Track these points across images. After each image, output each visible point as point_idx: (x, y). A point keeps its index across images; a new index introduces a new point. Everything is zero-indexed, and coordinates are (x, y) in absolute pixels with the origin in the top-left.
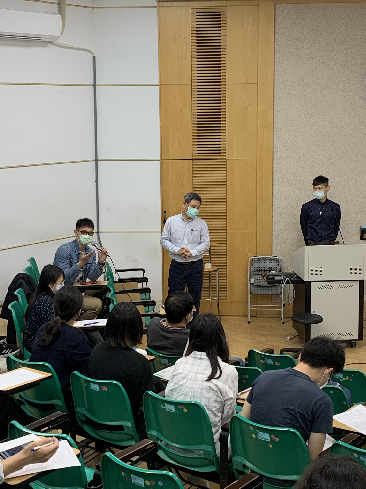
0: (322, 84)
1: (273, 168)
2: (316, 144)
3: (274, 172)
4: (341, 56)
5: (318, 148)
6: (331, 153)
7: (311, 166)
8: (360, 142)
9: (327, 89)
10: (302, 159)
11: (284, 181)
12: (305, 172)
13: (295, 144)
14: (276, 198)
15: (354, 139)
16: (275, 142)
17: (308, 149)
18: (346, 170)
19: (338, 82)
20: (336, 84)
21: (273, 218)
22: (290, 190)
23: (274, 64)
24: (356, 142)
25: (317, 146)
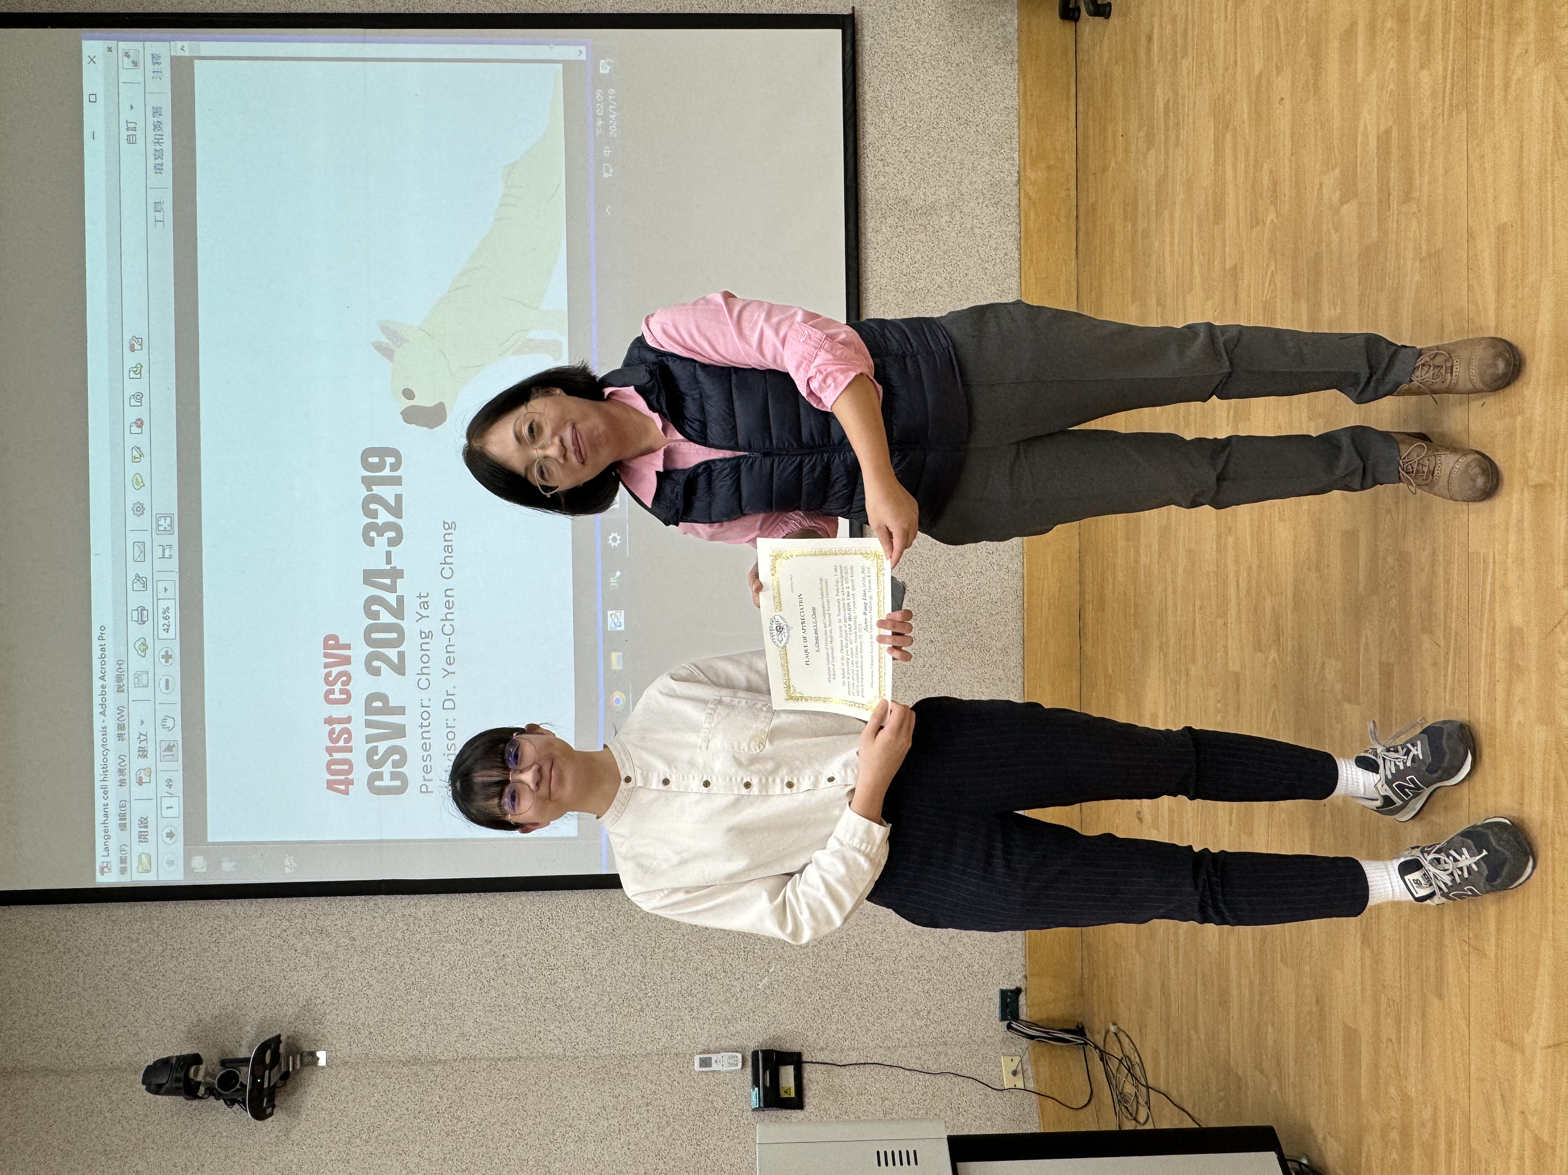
8: (443, 1134)
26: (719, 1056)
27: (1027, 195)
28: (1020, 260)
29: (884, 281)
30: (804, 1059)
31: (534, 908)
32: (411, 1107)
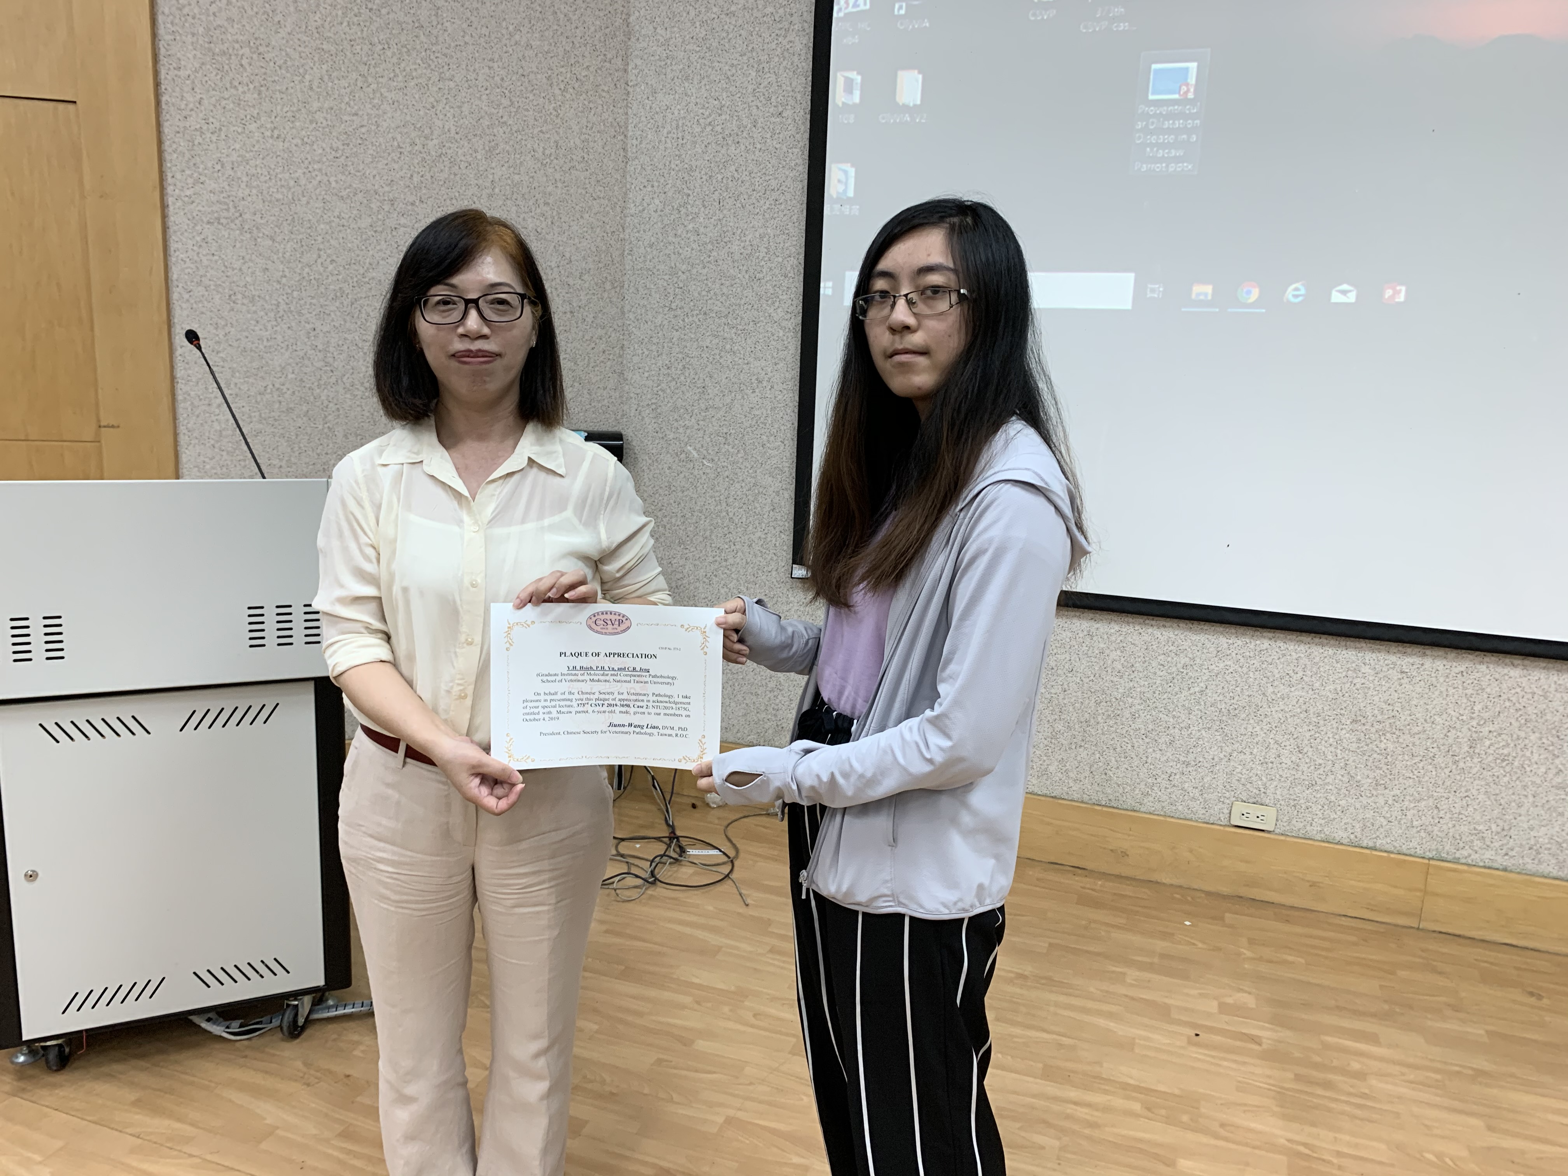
1: (161, 150)
2: (358, 58)
3: (169, 175)
5: (370, 80)
6: (429, 106)
7: (342, 159)
8: (550, 72)
10: (298, 124)
11: (218, 219)
12: (315, 183)
13: (261, 49)
14: (186, 296)
15: (524, 56)
16: (161, 31)
17: (326, 78)
18: (497, 190)
21: (179, 386)
22: (250, 260)
24: (535, 70)
25: (363, 69)
31: (789, 182)
32: (579, 33)
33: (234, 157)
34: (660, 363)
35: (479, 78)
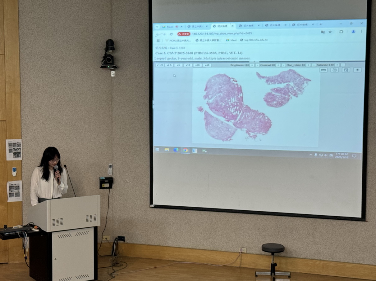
0: (62, 57)
1: (21, 128)
3: (22, 133)
4: (78, 34)
5: (61, 111)
6: (72, 115)
7: (55, 127)
8: (96, 106)
9: (67, 61)
10: (47, 121)
12: (50, 132)
13: (41, 108)
14: (25, 156)
15: (91, 104)
16: (22, 106)
17: (53, 112)
18: (86, 130)
19: (76, 55)
20: (74, 57)
21: (23, 174)
23: (19, 38)
24: (93, 106)
25: (60, 109)
26: (112, 170)
27: (317, 262)
28: (300, 258)
29: (295, 223)
30: (110, 189)
31: (146, 127)
32: (102, 98)
33: (35, 128)
34: (120, 162)
35: (83, 109)
